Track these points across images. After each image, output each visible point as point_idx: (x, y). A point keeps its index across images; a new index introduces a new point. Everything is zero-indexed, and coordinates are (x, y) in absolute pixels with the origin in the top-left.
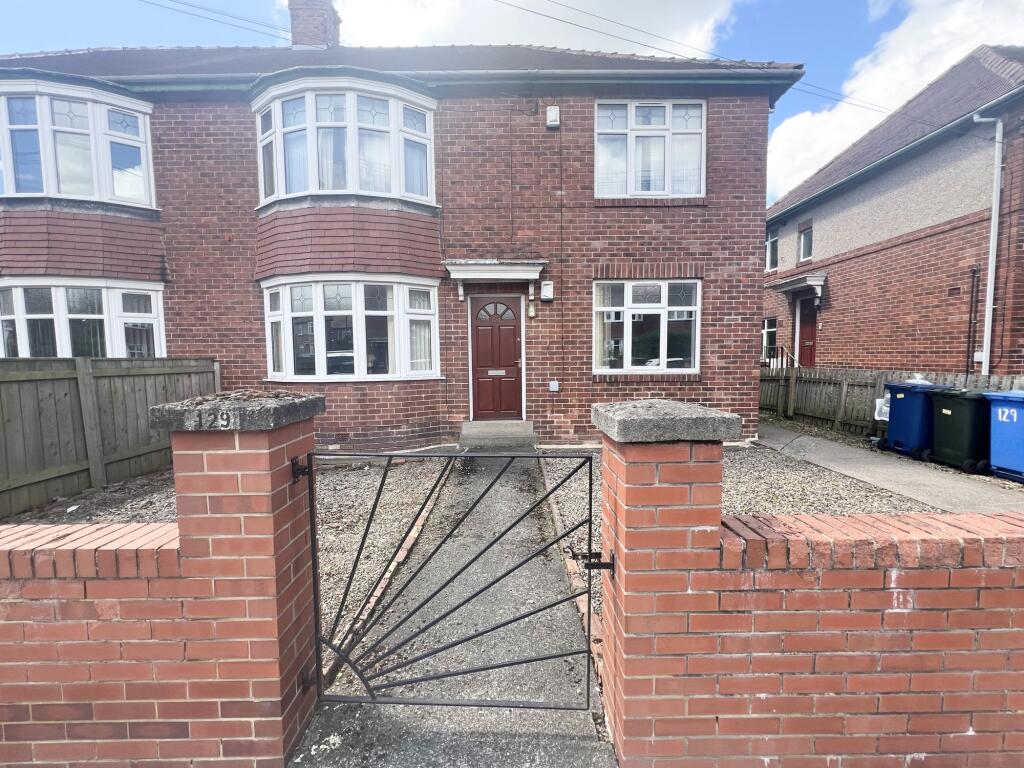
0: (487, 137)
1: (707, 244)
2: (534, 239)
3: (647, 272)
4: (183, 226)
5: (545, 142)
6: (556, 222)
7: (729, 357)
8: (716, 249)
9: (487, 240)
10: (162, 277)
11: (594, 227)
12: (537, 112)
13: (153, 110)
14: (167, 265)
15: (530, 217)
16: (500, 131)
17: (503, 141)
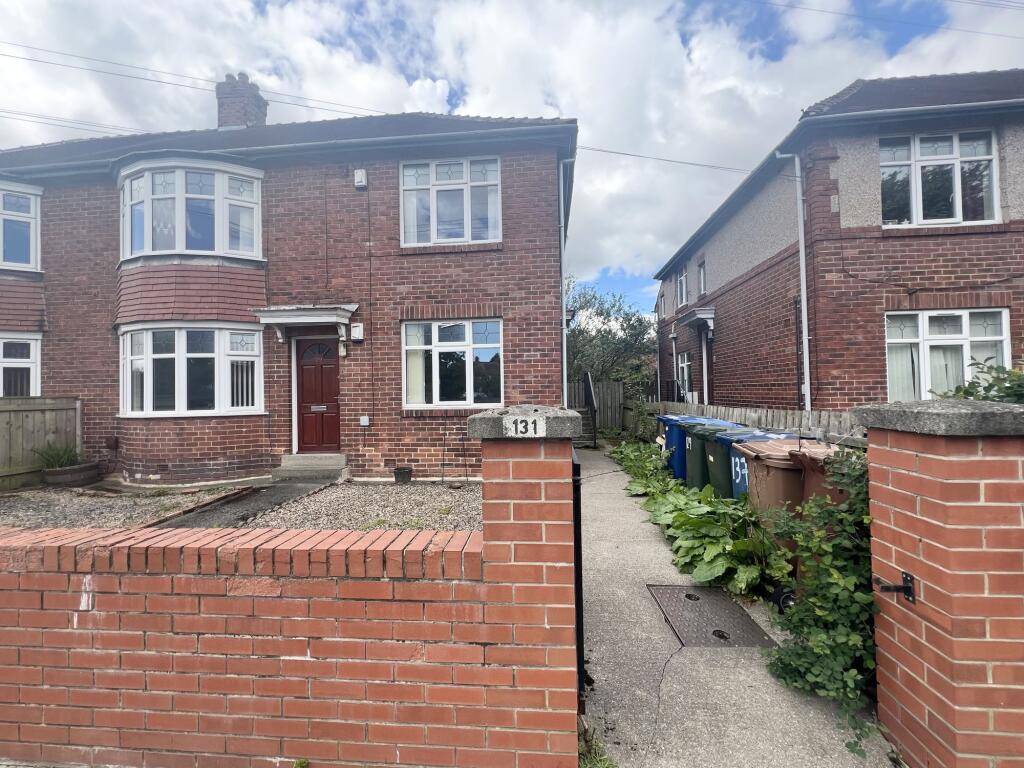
0: (305, 199)
1: (504, 285)
2: (347, 286)
3: (448, 312)
4: (59, 285)
5: (354, 201)
6: (365, 270)
7: (529, 392)
8: (513, 290)
9: (305, 288)
10: (40, 328)
11: (400, 273)
12: (348, 175)
13: (44, 192)
14: (45, 318)
15: (342, 266)
16: (317, 193)
17: (319, 201)
